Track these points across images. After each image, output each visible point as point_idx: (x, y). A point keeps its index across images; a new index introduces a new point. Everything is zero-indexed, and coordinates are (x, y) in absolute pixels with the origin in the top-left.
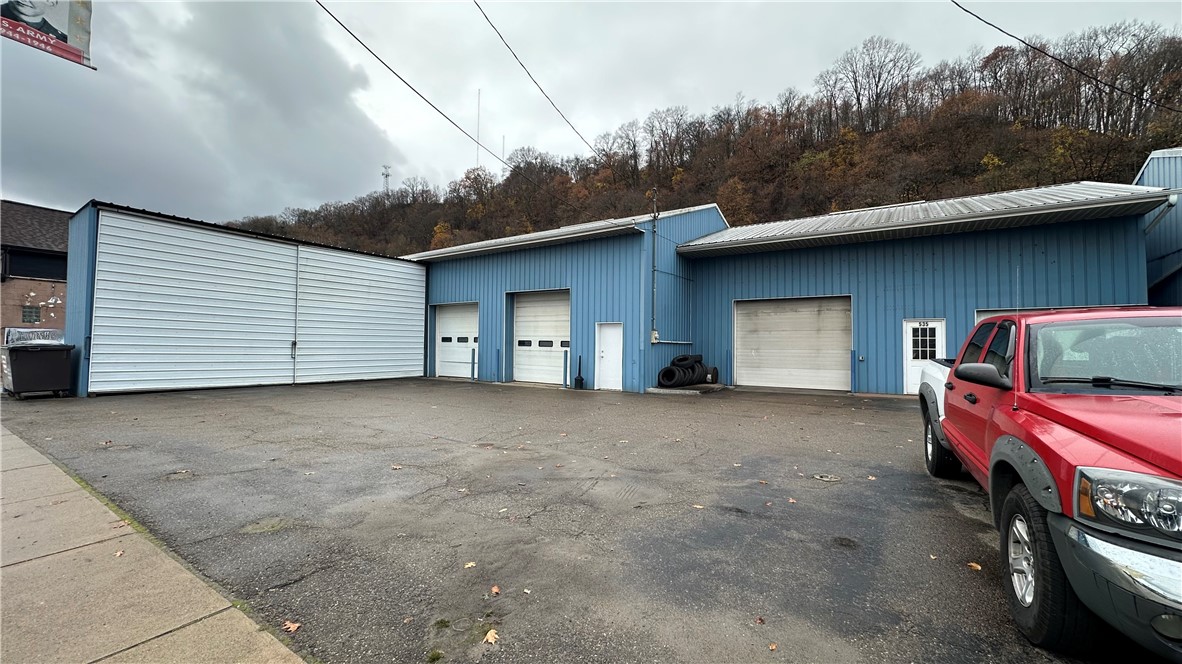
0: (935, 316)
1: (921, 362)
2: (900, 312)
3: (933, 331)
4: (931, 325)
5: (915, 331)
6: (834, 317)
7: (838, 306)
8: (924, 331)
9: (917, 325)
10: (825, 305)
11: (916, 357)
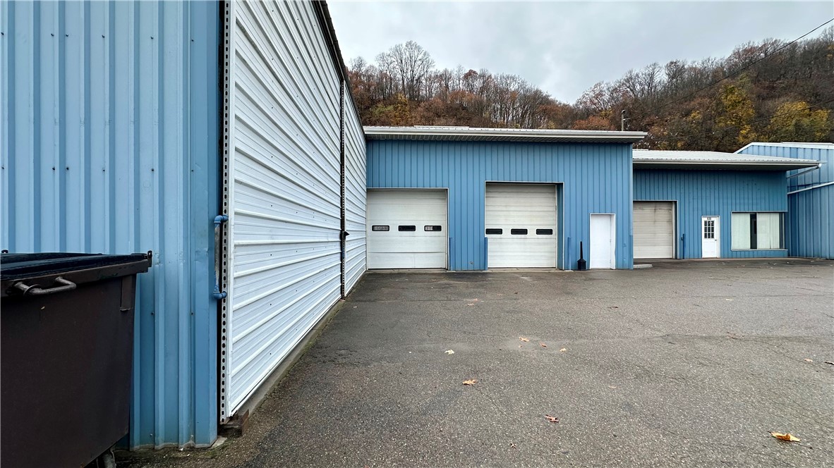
0: (715, 215)
1: (708, 240)
2: (700, 213)
3: (713, 222)
4: (712, 219)
5: (706, 222)
6: (663, 213)
7: (665, 207)
8: (709, 222)
9: (706, 219)
10: (658, 205)
11: (706, 237)
